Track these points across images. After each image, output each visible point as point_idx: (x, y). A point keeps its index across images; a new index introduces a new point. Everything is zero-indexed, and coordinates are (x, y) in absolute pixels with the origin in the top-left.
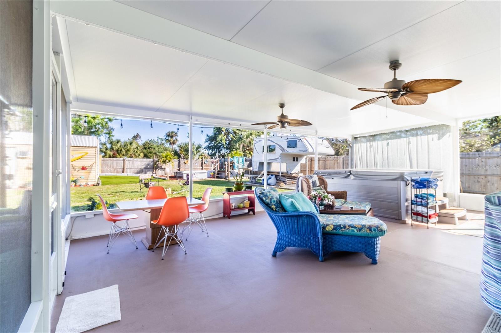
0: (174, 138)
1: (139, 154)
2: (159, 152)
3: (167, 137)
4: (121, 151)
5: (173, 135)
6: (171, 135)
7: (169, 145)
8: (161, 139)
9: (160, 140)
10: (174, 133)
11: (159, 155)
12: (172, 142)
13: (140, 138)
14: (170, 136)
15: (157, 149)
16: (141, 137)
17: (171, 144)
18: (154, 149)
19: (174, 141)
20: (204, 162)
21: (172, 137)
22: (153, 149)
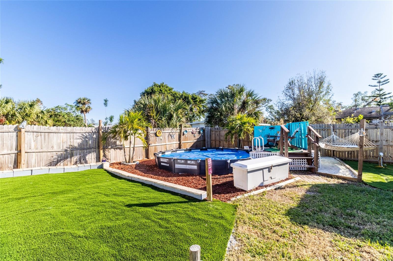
0: (86, 106)
1: (46, 121)
2: (69, 121)
3: (77, 104)
4: (13, 115)
5: (85, 101)
6: (82, 102)
7: (80, 113)
8: (71, 106)
9: (69, 107)
10: (86, 100)
11: (69, 124)
12: (84, 110)
13: (41, 104)
14: (81, 104)
15: (66, 116)
16: (43, 103)
17: (82, 112)
18: (64, 116)
19: (87, 109)
20: (183, 133)
21: (84, 104)
22: (61, 117)
